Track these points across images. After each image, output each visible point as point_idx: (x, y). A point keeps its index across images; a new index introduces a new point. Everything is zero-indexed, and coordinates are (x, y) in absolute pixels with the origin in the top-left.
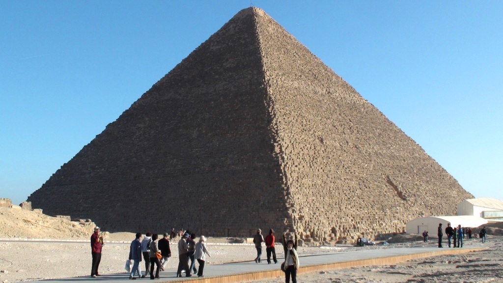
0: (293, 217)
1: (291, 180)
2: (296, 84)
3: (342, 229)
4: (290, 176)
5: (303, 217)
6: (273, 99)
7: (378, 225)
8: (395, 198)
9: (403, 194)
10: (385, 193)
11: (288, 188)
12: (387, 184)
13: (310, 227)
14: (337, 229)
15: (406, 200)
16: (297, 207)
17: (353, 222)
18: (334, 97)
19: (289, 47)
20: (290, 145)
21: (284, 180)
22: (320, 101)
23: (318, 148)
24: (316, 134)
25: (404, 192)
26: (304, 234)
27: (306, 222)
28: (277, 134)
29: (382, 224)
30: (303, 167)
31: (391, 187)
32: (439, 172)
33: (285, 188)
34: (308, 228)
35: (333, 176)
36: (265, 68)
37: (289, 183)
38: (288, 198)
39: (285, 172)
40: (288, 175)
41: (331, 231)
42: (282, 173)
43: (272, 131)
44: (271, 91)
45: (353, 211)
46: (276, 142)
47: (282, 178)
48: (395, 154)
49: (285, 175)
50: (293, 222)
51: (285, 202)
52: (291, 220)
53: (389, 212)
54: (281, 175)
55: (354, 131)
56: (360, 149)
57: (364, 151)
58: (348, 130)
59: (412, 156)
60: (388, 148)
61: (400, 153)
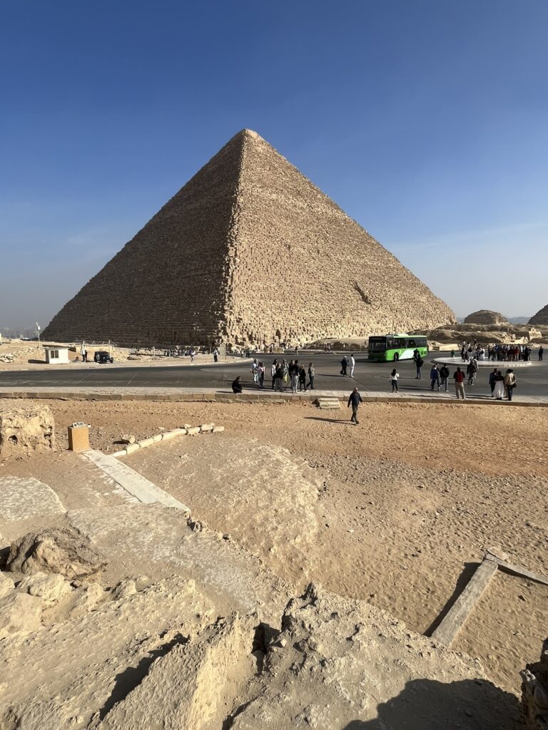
0: (228, 320)
1: (238, 282)
2: (274, 196)
3: (288, 332)
4: (237, 279)
5: (241, 319)
6: (242, 206)
7: (333, 327)
8: (359, 302)
9: (368, 299)
10: (349, 298)
11: (232, 290)
12: (354, 289)
13: (247, 330)
14: (282, 332)
15: (371, 304)
16: (236, 309)
17: (304, 325)
18: (315, 211)
19: (276, 165)
20: (247, 250)
21: (229, 282)
22: (297, 214)
23: (282, 254)
24: (284, 241)
25: (371, 297)
26: (239, 336)
27: (244, 324)
28: (236, 238)
29: (337, 326)
30: (258, 270)
31: (357, 292)
32: (412, 280)
33: (228, 290)
34: (245, 330)
35: (292, 280)
36: (242, 179)
37: (234, 286)
38: (229, 300)
39: (232, 274)
40: (236, 278)
41: (275, 334)
42: (229, 276)
43: (230, 235)
44: (242, 200)
45: (306, 314)
46: (232, 246)
47: (227, 281)
48: (369, 263)
49: (232, 277)
50: (228, 324)
51: (224, 304)
52: (227, 322)
53: (348, 315)
54: (227, 277)
55: (329, 241)
56: (331, 257)
57: (336, 259)
58: (322, 240)
59: (386, 266)
60: (362, 258)
61: (374, 263)
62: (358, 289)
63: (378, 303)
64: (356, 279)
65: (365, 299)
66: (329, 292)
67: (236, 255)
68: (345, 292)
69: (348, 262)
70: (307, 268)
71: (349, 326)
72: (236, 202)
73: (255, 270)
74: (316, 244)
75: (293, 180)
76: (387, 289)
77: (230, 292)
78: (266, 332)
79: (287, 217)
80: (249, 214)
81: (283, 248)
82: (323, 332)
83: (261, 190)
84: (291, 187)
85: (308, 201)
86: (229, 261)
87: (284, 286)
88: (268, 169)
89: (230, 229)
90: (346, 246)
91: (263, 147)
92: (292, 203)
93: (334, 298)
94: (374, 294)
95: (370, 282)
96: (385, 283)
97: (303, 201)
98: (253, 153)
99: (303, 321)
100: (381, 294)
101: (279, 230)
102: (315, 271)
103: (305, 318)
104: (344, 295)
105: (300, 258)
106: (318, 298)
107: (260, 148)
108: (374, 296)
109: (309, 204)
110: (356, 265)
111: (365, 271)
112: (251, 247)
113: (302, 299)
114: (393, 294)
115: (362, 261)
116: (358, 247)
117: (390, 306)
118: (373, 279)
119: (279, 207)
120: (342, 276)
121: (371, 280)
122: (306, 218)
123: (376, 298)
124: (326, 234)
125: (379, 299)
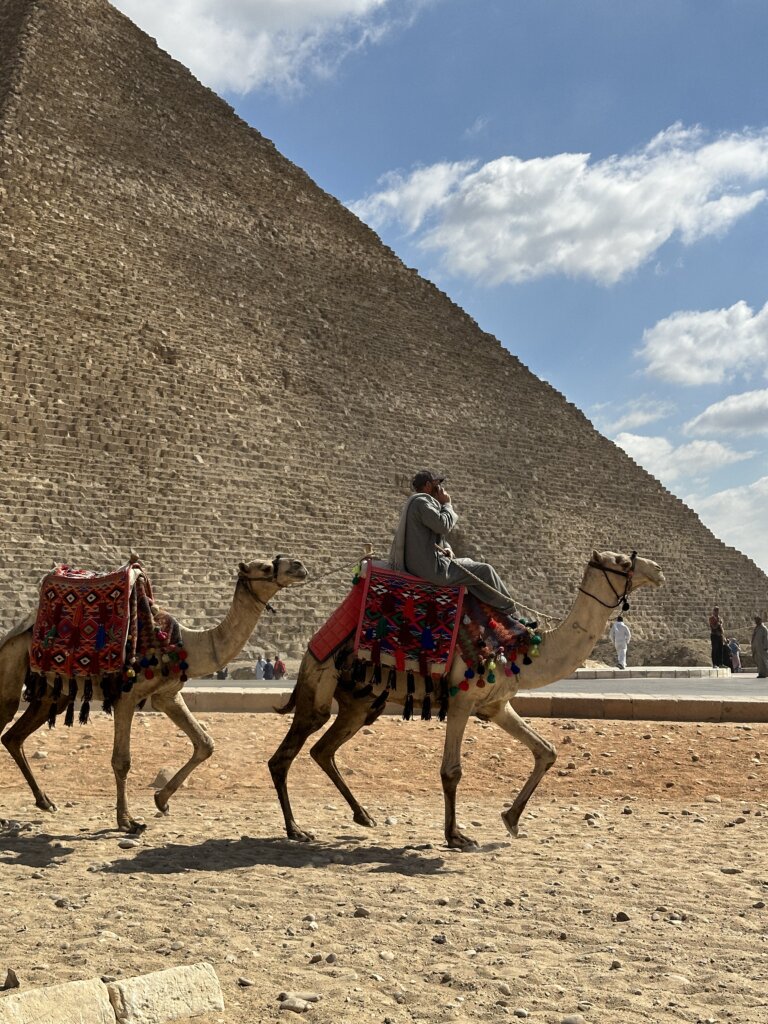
2: (130, 187)
18: (285, 245)
22: (216, 249)
23: (141, 378)
24: (151, 337)
36: (9, 121)
48: (474, 422)
55: (329, 344)
56: (334, 398)
57: (350, 405)
58: (303, 341)
59: (539, 434)
60: (450, 403)
61: (493, 422)
66: (313, 514)
69: (398, 418)
70: (237, 431)
74: (278, 353)
76: (538, 513)
79: (173, 259)
81: (149, 360)
83: (80, 163)
85: (261, 211)
88: (117, 98)
90: (395, 363)
91: (107, 27)
92: (200, 214)
93: (334, 536)
94: (490, 526)
95: (473, 487)
96: (533, 492)
97: (244, 210)
98: (67, 42)
99: (202, 615)
100: (516, 527)
101: (137, 298)
102: (267, 441)
103: (208, 605)
104: (373, 527)
105: (209, 397)
106: (268, 535)
107: (94, 31)
108: (487, 534)
109: (265, 220)
110: (426, 426)
111: (458, 448)
112: (17, 347)
113: (204, 536)
114: (560, 527)
115: (449, 417)
116: (436, 369)
117: (545, 571)
118: (487, 475)
119: (148, 223)
120: (370, 462)
121: (482, 481)
122: (250, 265)
123: (496, 539)
124: (321, 320)
125: (505, 544)
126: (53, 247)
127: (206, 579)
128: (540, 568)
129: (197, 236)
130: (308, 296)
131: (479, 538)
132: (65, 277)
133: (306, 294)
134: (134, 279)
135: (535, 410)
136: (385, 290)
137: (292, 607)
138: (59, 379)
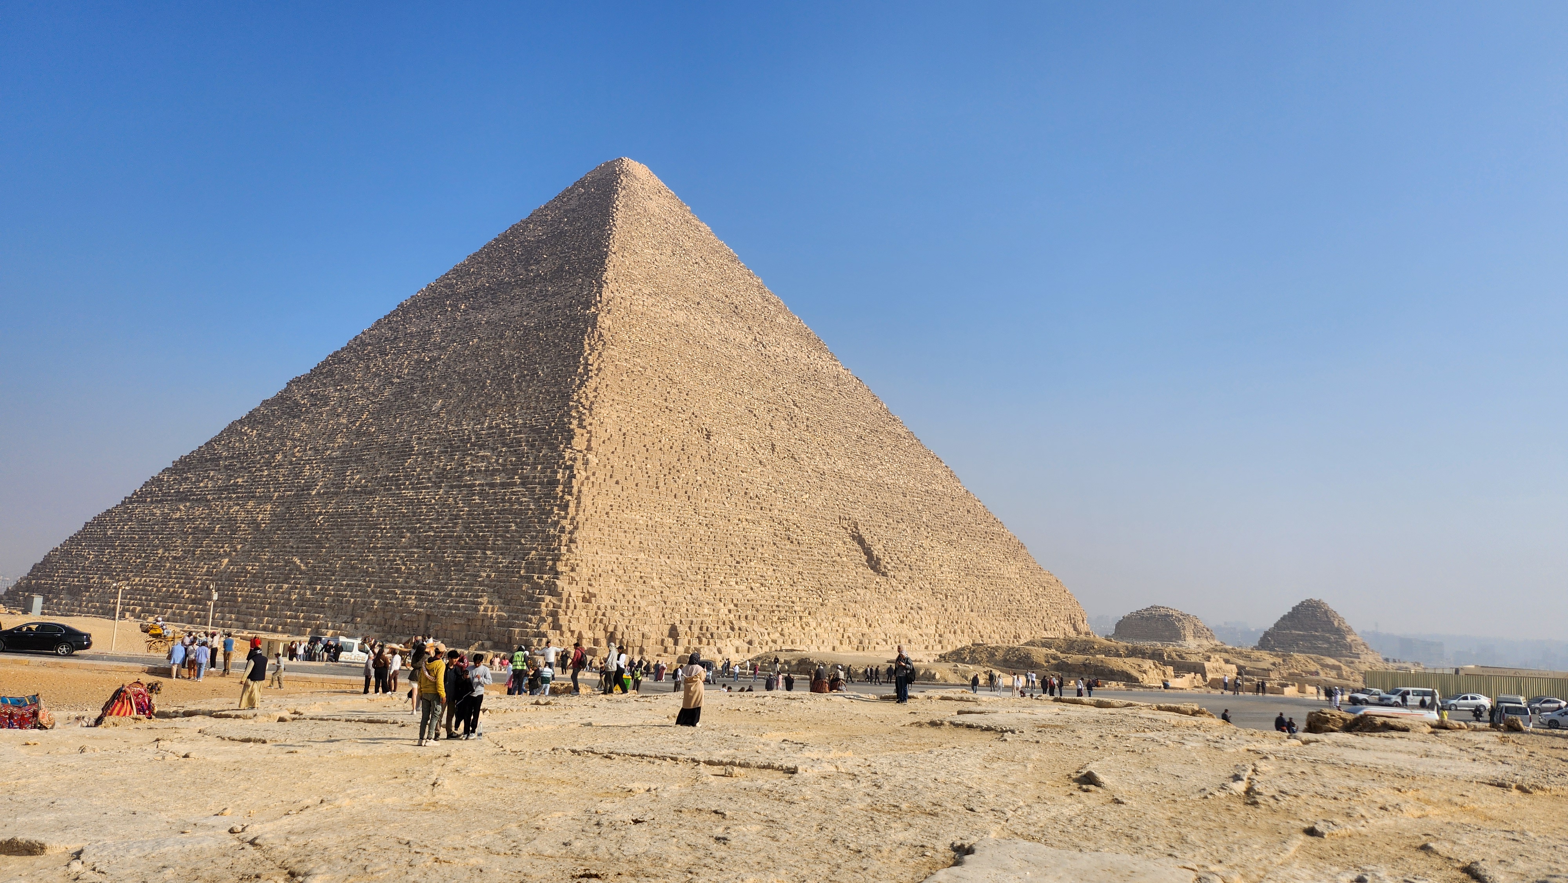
0: (565, 596)
1: (590, 510)
2: (680, 316)
3: (696, 630)
4: (589, 503)
5: (594, 596)
6: (607, 335)
7: (798, 625)
8: (860, 570)
9: (883, 563)
10: (838, 559)
11: (576, 528)
12: (848, 540)
13: (605, 621)
14: (682, 629)
15: (887, 576)
16: (584, 571)
17: (732, 616)
18: (771, 354)
19: (688, 244)
20: (615, 437)
21: (572, 510)
22: (730, 358)
23: (692, 450)
24: (696, 421)
25: (887, 559)
26: (588, 635)
27: (599, 608)
28: (590, 409)
29: (808, 624)
30: (637, 485)
31: (857, 546)
32: (985, 524)
33: (569, 528)
34: (601, 621)
35: (711, 512)
36: (609, 274)
37: (581, 517)
38: (569, 550)
39: (580, 491)
40: (586, 501)
41: (666, 632)
42: (570, 494)
43: (578, 401)
44: (608, 322)
45: (739, 590)
46: (581, 426)
47: (567, 506)
48: (886, 479)
49: (578, 498)
50: (564, 605)
51: (556, 559)
52: (561, 601)
53: (833, 599)
54: (568, 497)
55: (798, 424)
56: (802, 462)
57: (811, 467)
58: (783, 422)
59: (927, 488)
60: (871, 466)
61: (898, 479)
62: (861, 541)
63: (904, 575)
64: (856, 515)
65: (874, 563)
66: (792, 542)
67: (589, 449)
68: (830, 545)
69: (840, 476)
70: (746, 485)
71: (834, 624)
72: (594, 326)
73: (631, 483)
74: (769, 431)
75: (725, 280)
76: (926, 543)
77: (571, 533)
78: (646, 629)
79: (706, 367)
80: (623, 356)
81: (696, 438)
82: (776, 636)
83: (651, 301)
84: (719, 296)
85: (756, 329)
86: (574, 460)
87: (693, 525)
88: (669, 252)
89: (579, 387)
90: (837, 437)
91: (661, 201)
92: (720, 334)
93: (804, 558)
94: (896, 552)
95: (886, 525)
96: (923, 529)
97: (745, 329)
98: (639, 214)
99: (732, 606)
100: (912, 553)
101: (687, 395)
102: (764, 492)
103: (735, 601)
104: (826, 552)
105: (731, 462)
106: (766, 555)
107: (654, 204)
108: (895, 558)
109: (758, 336)
110: (857, 482)
111: (877, 498)
112: (624, 430)
113: (731, 555)
114: (940, 554)
115: (871, 475)
116: (863, 442)
117: (930, 584)
118: (895, 517)
119: (691, 342)
120: (824, 506)
121: (891, 521)
122: (750, 369)
123: (901, 561)
124: (793, 407)
125: (905, 565)
126: (639, 360)
127: (733, 583)
128: (927, 582)
129: (719, 349)
130: (785, 390)
131: (890, 561)
132: (647, 381)
133: (784, 388)
134: (685, 381)
135: (925, 470)
136: (831, 385)
137: (781, 603)
138: (647, 451)
